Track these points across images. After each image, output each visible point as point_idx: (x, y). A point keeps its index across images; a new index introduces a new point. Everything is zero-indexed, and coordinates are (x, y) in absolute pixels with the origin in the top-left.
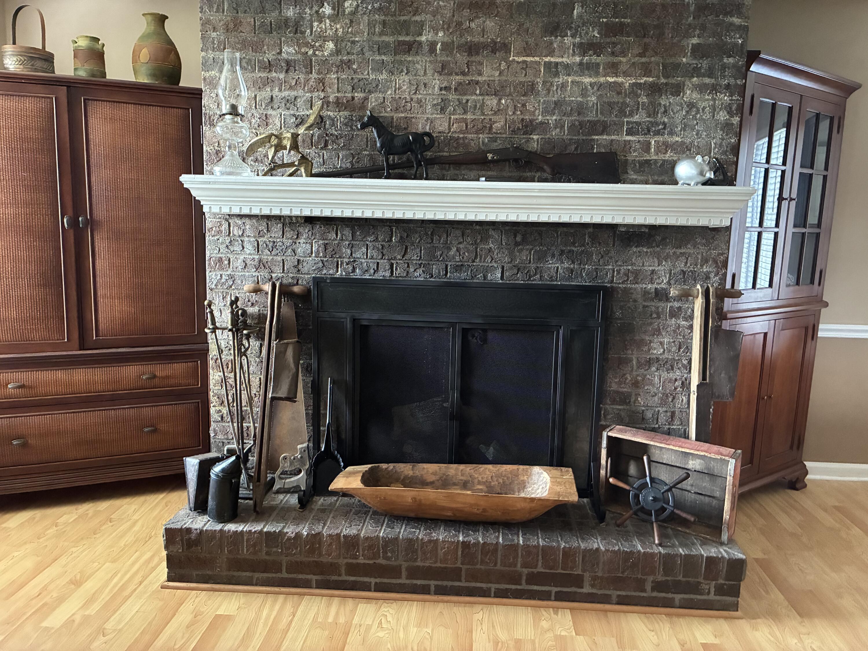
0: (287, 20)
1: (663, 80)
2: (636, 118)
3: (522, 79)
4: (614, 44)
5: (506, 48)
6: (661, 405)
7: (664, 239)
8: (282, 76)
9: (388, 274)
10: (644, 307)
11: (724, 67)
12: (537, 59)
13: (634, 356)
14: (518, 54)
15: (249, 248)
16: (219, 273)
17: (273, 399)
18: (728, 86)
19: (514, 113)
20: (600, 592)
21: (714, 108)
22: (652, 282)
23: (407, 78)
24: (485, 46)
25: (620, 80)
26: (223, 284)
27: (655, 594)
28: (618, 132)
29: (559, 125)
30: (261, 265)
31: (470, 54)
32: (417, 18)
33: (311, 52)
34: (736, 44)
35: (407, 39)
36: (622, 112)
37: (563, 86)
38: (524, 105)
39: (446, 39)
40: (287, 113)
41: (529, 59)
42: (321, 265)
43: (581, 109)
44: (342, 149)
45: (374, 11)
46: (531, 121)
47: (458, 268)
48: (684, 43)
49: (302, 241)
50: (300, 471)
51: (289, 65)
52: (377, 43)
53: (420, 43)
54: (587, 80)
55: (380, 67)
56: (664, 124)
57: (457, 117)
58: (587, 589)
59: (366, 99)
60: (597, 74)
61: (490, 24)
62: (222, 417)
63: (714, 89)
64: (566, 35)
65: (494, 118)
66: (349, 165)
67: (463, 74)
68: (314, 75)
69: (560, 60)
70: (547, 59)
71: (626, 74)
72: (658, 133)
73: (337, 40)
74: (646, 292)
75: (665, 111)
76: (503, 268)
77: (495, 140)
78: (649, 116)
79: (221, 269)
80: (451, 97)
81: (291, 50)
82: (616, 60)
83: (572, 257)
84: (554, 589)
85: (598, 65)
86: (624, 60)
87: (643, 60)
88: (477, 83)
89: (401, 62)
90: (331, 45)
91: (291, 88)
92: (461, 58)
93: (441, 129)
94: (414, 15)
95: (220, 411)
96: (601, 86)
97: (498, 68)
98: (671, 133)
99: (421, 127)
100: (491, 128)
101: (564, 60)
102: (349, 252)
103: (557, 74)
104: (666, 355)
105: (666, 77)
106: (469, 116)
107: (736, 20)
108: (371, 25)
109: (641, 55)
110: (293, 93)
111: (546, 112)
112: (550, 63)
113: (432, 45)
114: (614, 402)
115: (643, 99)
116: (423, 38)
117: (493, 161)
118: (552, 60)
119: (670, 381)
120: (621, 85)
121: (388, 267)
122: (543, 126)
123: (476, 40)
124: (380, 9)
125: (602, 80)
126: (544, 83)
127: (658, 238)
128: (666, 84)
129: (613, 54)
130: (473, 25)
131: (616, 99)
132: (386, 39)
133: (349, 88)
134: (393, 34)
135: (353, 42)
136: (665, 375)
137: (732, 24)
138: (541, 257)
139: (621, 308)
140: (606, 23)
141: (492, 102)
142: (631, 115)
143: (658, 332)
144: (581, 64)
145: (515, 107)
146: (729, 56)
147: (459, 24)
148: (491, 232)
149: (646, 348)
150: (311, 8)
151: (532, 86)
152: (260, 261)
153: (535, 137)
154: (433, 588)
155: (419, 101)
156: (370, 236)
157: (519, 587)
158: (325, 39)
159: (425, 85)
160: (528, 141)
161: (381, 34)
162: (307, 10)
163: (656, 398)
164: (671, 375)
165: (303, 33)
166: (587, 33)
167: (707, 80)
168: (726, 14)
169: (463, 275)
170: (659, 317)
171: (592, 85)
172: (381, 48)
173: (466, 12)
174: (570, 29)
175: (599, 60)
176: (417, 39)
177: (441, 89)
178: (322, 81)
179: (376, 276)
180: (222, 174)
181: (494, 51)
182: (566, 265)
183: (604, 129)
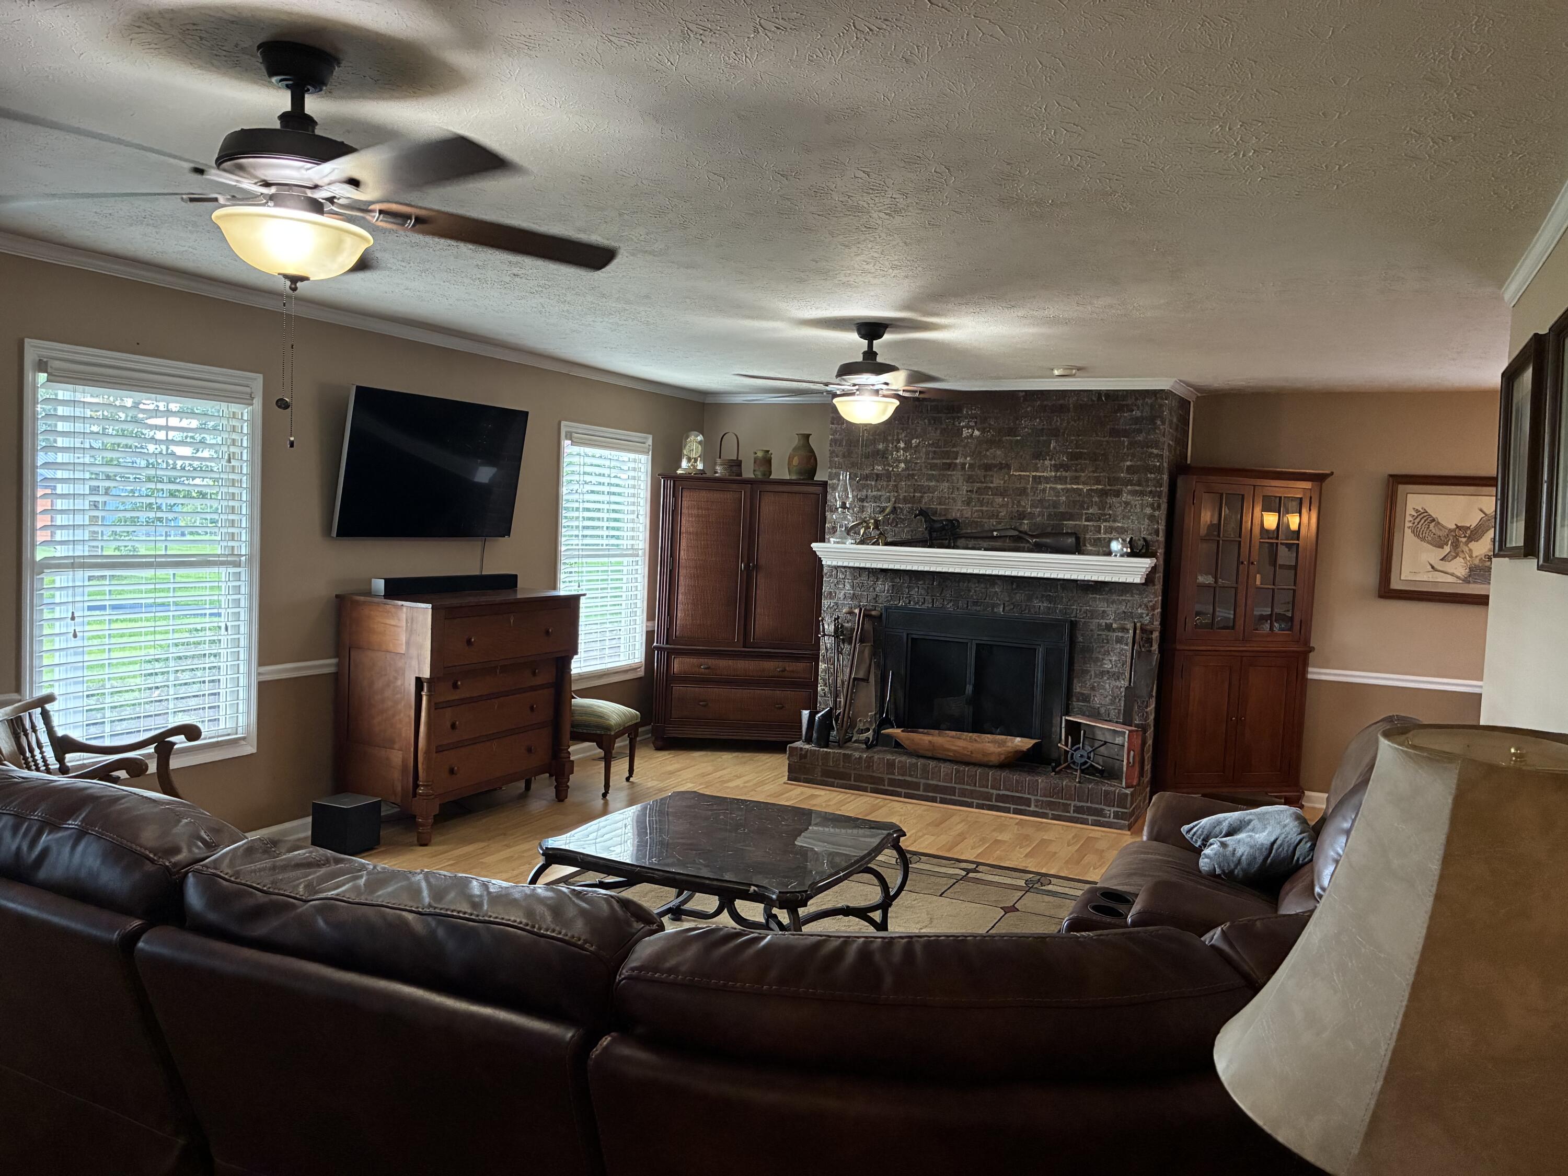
0: (878, 450)
1: (1108, 488)
2: (1091, 511)
3: (1018, 486)
4: (1077, 465)
5: (1008, 467)
6: (1111, 704)
7: (1110, 590)
8: (873, 483)
9: (930, 606)
10: (1098, 635)
11: (1147, 480)
12: (1028, 473)
13: (1093, 669)
14: (1016, 471)
15: (848, 587)
16: (829, 601)
17: (855, 679)
18: (1151, 492)
19: (1012, 507)
20: (1041, 811)
21: (1142, 505)
22: (1102, 618)
23: (947, 484)
24: (995, 466)
25: (1080, 487)
26: (831, 608)
27: (1076, 815)
28: (1080, 519)
29: (1041, 514)
30: (854, 597)
31: (986, 471)
32: (955, 450)
33: (891, 469)
34: (1155, 466)
35: (948, 461)
36: (1082, 507)
37: (1044, 490)
38: (1019, 502)
39: (972, 462)
40: (875, 505)
41: (1022, 473)
42: (890, 598)
43: (1055, 505)
44: (906, 527)
45: (929, 445)
46: (1024, 511)
47: (976, 603)
48: (1122, 464)
49: (880, 583)
50: (868, 730)
51: (878, 477)
52: (929, 463)
53: (956, 464)
54: (1059, 487)
55: (930, 478)
56: (1109, 514)
57: (977, 508)
58: (1032, 808)
59: (922, 497)
60: (1066, 483)
61: (999, 452)
62: (825, 693)
63: (1142, 494)
64: (1046, 459)
65: (1000, 510)
66: (910, 537)
67: (981, 482)
68: (892, 483)
69: (1042, 474)
70: (1034, 474)
71: (1084, 484)
72: (1105, 521)
73: (906, 461)
74: (1099, 625)
75: (1110, 507)
76: (1004, 604)
77: (999, 523)
78: (1100, 510)
79: (830, 598)
80: (973, 496)
81: (880, 468)
82: (1078, 474)
83: (1050, 599)
84: (1012, 807)
85: (1066, 477)
86: (1083, 474)
87: (1095, 475)
88: (990, 488)
89: (944, 475)
90: (903, 465)
91: (878, 490)
92: (980, 473)
93: (967, 516)
94: (953, 447)
95: (824, 690)
96: (1068, 490)
97: (1003, 479)
98: (1114, 521)
99: (954, 514)
100: (998, 515)
101: (1045, 474)
102: (907, 590)
103: (1040, 483)
104: (1114, 669)
105: (1109, 485)
106: (984, 508)
107: (1155, 451)
108: (927, 453)
109: (1094, 472)
110: (879, 493)
111: (1032, 506)
112: (1036, 476)
113: (964, 465)
114: (1078, 700)
115: (1096, 499)
116: (958, 461)
117: (997, 537)
118: (1038, 474)
119: (1117, 687)
120: (1081, 490)
121: (930, 601)
122: (1031, 516)
123: (989, 462)
124: (933, 444)
125: (1069, 486)
126: (1032, 488)
127: (1107, 589)
128: (1110, 490)
129: (1076, 471)
130: (988, 453)
131: (1078, 498)
132: (935, 461)
133: (912, 490)
134: (940, 459)
135: (916, 463)
136: (1114, 683)
137: (1152, 453)
138: (1030, 599)
139: (1082, 635)
140: (1071, 452)
141: (999, 500)
142: (1088, 509)
143: (1107, 653)
144: (1055, 476)
145: (1013, 503)
146: (1151, 473)
147: (980, 453)
148: (999, 582)
149: (1099, 664)
150: (892, 444)
151: (1025, 489)
152: (854, 594)
153: (1026, 522)
154: (938, 799)
155: (953, 499)
156: (920, 581)
157: (991, 803)
158: (900, 462)
159: (958, 488)
160: (1021, 524)
161: (933, 459)
162: (891, 445)
163: (1107, 699)
164: (1118, 683)
165: (887, 458)
166: (1059, 458)
167: (1137, 488)
168: (1148, 447)
169: (978, 608)
170: (1108, 643)
171: (1063, 489)
172: (933, 467)
173: (984, 446)
174: (1049, 455)
175: (1067, 474)
176: (955, 461)
177: (967, 491)
178: (896, 486)
179: (923, 607)
180: (835, 542)
181: (1001, 469)
182: (1045, 605)
183: (1071, 517)
